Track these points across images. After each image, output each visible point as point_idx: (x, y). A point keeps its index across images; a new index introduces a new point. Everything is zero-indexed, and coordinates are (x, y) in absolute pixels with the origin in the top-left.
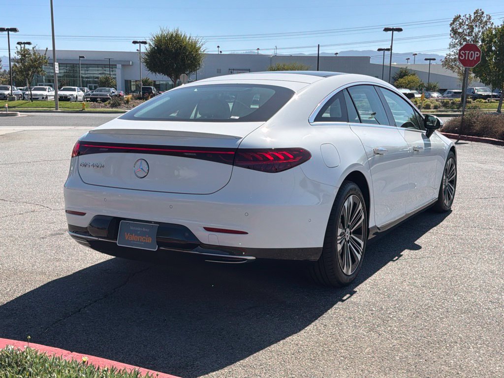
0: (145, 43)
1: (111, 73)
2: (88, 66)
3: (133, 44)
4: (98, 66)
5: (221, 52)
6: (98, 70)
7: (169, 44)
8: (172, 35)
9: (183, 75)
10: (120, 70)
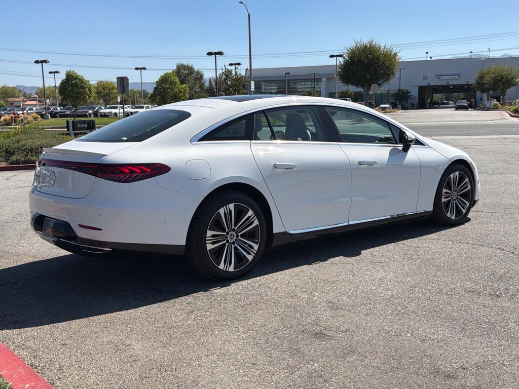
0: (340, 56)
1: (316, 86)
2: (296, 81)
3: (330, 58)
4: (305, 80)
5: (431, 58)
6: (305, 85)
7: (362, 56)
8: (366, 46)
9: (374, 85)
10: (324, 83)
